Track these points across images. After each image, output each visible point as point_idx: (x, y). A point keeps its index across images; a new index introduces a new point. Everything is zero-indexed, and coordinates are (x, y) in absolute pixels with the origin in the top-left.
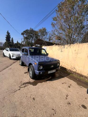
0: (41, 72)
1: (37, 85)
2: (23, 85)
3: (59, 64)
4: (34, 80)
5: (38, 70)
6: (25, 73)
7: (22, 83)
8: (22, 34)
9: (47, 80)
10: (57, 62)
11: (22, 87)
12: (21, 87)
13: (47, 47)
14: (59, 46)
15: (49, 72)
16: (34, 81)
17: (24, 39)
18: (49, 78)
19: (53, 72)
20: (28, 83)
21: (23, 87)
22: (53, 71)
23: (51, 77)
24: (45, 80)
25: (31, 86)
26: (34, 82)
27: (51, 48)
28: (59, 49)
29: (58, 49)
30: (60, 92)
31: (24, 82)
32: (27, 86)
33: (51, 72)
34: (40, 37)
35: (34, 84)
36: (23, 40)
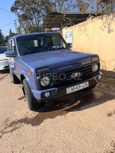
0: (47, 92)
1: (42, 124)
2: (10, 126)
3: (99, 65)
4: (37, 113)
5: (39, 90)
6: (20, 99)
7: (9, 122)
8: (13, 9)
9: (68, 110)
10: (90, 61)
11: (7, 132)
12: (4, 132)
13: (74, 29)
14: (102, 18)
15: (69, 90)
16: (37, 116)
17: (20, 21)
18: (75, 104)
19: (82, 88)
20: (21, 121)
21: (9, 132)
22: (81, 85)
23: (79, 102)
24: (64, 109)
25: (27, 127)
26: (35, 117)
27: (83, 28)
28: (103, 27)
29: (101, 28)
30: (98, 138)
31: (14, 120)
32: (17, 128)
33: (76, 90)
34: (55, 6)
35: (36, 122)
36: (18, 24)
